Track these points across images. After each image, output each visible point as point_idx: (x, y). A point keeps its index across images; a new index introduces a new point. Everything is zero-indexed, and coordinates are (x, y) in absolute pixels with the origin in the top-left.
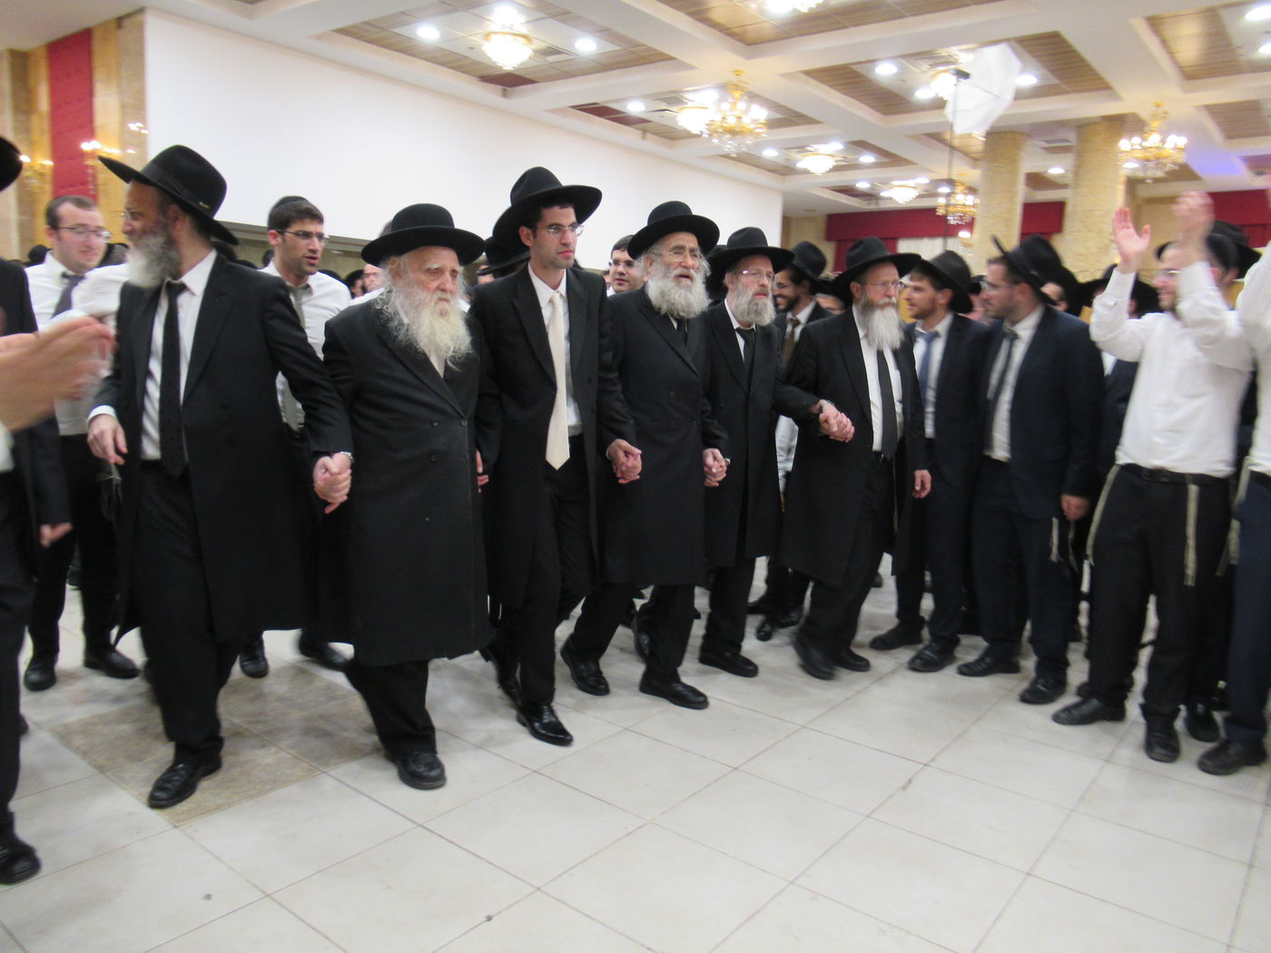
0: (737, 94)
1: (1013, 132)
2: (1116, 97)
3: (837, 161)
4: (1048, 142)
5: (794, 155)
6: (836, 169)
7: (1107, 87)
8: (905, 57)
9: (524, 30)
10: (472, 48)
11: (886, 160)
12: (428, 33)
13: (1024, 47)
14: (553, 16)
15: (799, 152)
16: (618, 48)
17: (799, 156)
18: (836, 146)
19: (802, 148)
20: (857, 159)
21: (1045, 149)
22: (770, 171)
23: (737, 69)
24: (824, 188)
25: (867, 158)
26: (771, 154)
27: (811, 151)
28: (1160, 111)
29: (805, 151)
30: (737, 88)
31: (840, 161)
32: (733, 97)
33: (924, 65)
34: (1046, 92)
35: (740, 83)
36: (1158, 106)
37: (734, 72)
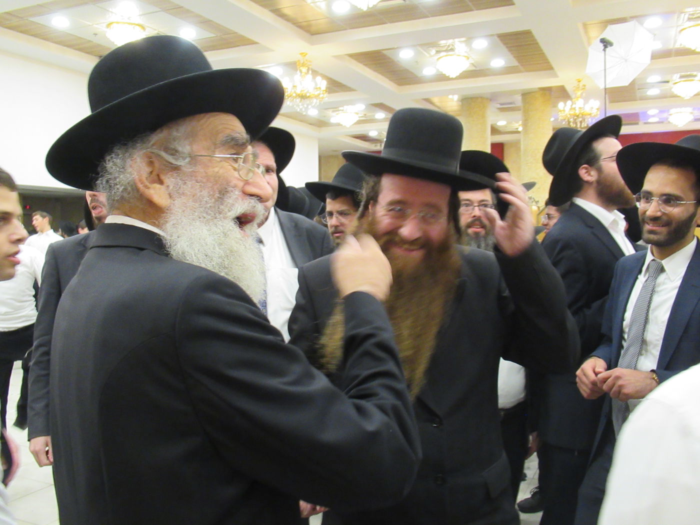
0: (304, 70)
1: (481, 98)
2: (556, 76)
3: (359, 117)
4: (501, 104)
5: (330, 113)
6: (359, 122)
7: (551, 68)
8: (421, 45)
9: (139, 21)
10: (96, 34)
12: (60, 22)
13: (502, 41)
14: (166, 10)
15: (333, 111)
16: (213, 35)
17: (334, 114)
18: (361, 107)
19: (335, 107)
20: (374, 116)
21: (499, 109)
22: (311, 124)
23: (304, 51)
24: (347, 135)
25: (379, 116)
26: (313, 113)
27: (343, 110)
28: (581, 84)
29: (339, 111)
30: (303, 65)
31: (362, 117)
32: (301, 72)
33: (433, 51)
34: (508, 71)
35: (306, 62)
36: (579, 81)
37: (301, 54)
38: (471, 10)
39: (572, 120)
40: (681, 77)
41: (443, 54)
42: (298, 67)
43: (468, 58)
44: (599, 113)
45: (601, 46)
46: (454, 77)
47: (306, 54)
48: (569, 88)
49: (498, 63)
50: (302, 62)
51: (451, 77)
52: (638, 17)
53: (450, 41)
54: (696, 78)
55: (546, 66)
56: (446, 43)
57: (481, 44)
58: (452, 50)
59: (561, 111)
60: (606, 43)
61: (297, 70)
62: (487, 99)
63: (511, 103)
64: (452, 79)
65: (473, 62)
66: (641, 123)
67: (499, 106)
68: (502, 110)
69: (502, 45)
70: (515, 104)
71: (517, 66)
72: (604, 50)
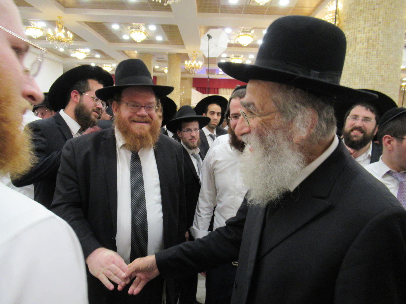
0: (60, 26)
1: (149, 54)
2: (185, 48)
5: (71, 51)
6: (87, 58)
7: (183, 45)
8: (123, 24)
11: (104, 57)
13: (163, 28)
15: (73, 51)
17: (73, 52)
18: (88, 50)
19: (74, 49)
20: (95, 56)
21: (156, 60)
22: (59, 56)
23: (60, 16)
25: (98, 56)
26: (62, 50)
27: (78, 51)
28: (195, 54)
29: (76, 51)
30: (60, 23)
31: (88, 55)
32: (58, 27)
33: (129, 28)
34: (164, 43)
35: (61, 22)
36: (194, 52)
37: (59, 17)
38: (151, 10)
39: (191, 70)
40: (235, 56)
41: (133, 30)
42: (57, 24)
43: (146, 34)
44: (202, 68)
45: (207, 38)
46: (139, 42)
47: (61, 18)
48: (190, 55)
49: (159, 38)
50: (59, 21)
51: (137, 42)
52: (223, 27)
53: (138, 24)
54: (240, 57)
55: (181, 43)
56: (136, 25)
57: (153, 28)
58: (139, 28)
59: (186, 65)
60: (209, 37)
61: (56, 26)
62: (152, 55)
63: (162, 58)
64: (138, 43)
65: (148, 36)
66: (216, 74)
67: (157, 59)
68: (158, 61)
69: (162, 30)
70: (164, 59)
71: (168, 41)
72: (209, 40)
